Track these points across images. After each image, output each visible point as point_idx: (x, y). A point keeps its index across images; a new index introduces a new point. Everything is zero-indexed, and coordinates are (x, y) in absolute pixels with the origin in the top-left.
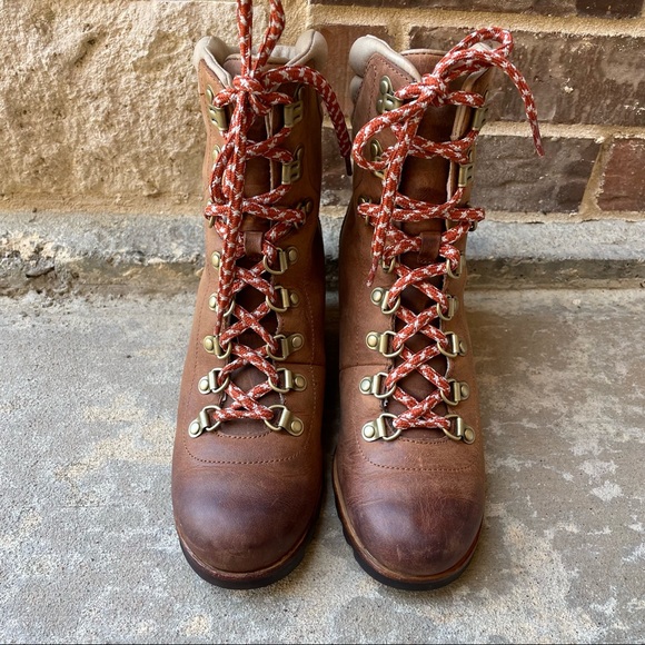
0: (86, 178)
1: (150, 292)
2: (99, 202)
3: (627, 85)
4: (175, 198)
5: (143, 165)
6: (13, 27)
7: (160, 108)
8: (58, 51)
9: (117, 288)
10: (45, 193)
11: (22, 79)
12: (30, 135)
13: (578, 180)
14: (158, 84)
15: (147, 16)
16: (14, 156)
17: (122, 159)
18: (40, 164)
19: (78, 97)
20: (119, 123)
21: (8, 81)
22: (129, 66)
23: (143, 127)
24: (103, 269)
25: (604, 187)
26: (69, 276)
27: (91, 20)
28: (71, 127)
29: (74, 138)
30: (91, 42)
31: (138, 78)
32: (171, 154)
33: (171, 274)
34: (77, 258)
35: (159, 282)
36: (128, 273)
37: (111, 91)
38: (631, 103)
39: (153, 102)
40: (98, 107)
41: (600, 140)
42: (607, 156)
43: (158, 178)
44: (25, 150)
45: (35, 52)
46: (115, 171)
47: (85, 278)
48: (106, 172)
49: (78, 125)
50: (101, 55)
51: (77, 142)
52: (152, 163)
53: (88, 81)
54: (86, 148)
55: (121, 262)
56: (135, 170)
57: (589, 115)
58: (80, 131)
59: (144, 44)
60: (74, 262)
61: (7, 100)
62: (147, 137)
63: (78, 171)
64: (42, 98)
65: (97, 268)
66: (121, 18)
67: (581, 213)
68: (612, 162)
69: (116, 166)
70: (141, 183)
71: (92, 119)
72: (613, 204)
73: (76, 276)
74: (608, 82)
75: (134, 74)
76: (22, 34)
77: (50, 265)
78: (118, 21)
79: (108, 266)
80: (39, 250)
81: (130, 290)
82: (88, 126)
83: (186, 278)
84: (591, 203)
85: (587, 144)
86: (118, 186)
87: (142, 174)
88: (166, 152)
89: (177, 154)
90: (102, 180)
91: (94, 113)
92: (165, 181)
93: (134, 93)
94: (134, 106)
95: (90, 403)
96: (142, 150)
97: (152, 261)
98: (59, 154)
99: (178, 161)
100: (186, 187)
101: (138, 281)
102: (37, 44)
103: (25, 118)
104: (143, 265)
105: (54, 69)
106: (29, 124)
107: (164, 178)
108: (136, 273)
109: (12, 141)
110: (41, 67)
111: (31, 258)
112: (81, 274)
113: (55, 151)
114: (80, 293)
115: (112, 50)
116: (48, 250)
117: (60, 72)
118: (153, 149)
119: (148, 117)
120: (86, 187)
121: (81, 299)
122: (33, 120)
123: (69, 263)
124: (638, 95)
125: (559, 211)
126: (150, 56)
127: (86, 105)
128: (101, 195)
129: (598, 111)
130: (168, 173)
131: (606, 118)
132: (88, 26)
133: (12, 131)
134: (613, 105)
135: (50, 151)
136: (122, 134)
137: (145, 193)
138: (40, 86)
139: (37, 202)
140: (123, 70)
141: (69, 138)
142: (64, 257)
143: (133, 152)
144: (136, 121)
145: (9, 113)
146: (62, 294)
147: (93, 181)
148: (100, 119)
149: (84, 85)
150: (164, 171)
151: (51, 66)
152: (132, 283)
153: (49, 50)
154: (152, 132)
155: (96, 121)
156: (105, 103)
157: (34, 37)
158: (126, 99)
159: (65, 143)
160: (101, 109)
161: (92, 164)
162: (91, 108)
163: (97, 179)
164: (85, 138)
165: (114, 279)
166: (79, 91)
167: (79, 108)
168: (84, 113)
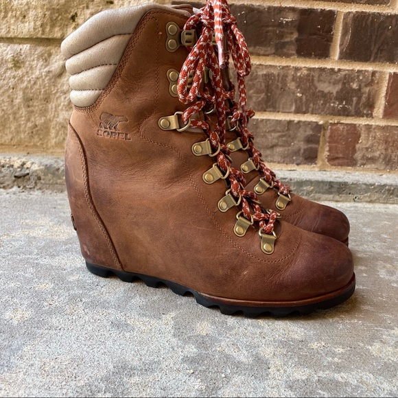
0: (56, 137)
3: (330, 93)
6: (32, 58)
8: (51, 70)
9: (60, 187)
10: (35, 146)
11: (32, 82)
12: (32, 112)
13: (313, 146)
16: (23, 123)
18: (35, 128)
19: (57, 92)
21: (26, 83)
24: (53, 174)
25: (329, 151)
26: (36, 178)
28: (52, 108)
29: (53, 115)
34: (41, 167)
38: (334, 103)
40: (65, 98)
41: (321, 123)
42: (328, 133)
44: (28, 120)
45: (40, 69)
47: (44, 180)
49: (56, 107)
51: (54, 116)
53: (63, 85)
54: (58, 120)
57: (313, 109)
58: (56, 111)
60: (39, 170)
61: (24, 93)
63: (53, 133)
64: (40, 92)
65: (51, 173)
67: (319, 165)
68: (330, 137)
71: (62, 104)
72: (336, 162)
73: (39, 179)
74: (320, 91)
76: (35, 62)
77: (27, 171)
79: (56, 173)
80: (23, 164)
82: (60, 108)
84: (323, 160)
85: (314, 125)
90: (64, 139)
91: (63, 101)
95: (26, 219)
98: (45, 123)
102: (42, 66)
103: (31, 103)
105: (48, 78)
106: (32, 106)
109: (23, 115)
110: (42, 77)
111: (19, 167)
112: (42, 177)
113: (43, 121)
114: (40, 189)
116: (28, 165)
117: (50, 79)
120: (55, 142)
121: (39, 191)
122: (35, 104)
123: (37, 170)
124: (337, 99)
125: (305, 164)
127: (60, 97)
128: (62, 147)
129: (317, 107)
131: (322, 111)
133: (23, 109)
134: (325, 104)
135: (40, 121)
138: (40, 86)
139: (30, 150)
141: (50, 115)
142: (35, 167)
145: (24, 99)
146: (30, 188)
147: (59, 139)
148: (66, 104)
149: (61, 87)
151: (46, 76)
153: (47, 69)
155: (64, 105)
157: (41, 63)
159: (48, 117)
161: (60, 130)
162: (62, 98)
163: (61, 138)
164: (58, 114)
165: (59, 181)
166: (58, 89)
167: (57, 98)
168: (59, 101)
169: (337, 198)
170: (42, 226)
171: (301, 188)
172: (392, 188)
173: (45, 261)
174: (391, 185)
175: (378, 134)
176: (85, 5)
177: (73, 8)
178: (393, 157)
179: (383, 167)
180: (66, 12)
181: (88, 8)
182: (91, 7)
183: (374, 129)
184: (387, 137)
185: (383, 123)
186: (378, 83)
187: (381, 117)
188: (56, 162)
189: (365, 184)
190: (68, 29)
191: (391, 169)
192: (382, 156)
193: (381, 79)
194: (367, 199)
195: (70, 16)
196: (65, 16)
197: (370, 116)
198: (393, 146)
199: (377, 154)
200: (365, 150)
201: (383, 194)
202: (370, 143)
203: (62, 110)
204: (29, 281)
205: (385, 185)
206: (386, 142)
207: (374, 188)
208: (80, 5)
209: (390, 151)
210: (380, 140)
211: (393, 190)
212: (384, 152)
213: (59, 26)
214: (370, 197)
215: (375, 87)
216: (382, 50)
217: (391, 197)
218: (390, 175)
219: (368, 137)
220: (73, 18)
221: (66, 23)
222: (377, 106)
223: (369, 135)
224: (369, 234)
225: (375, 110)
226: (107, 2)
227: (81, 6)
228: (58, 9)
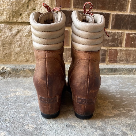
0: (14, 57)
1: (25, 77)
2: (16, 62)
3: (109, 40)
4: (31, 62)
5: (25, 54)
6: (5, 29)
7: (29, 43)
8: (12, 33)
9: (18, 76)
10: (6, 61)
11: (5, 38)
12: (5, 48)
13: (104, 57)
14: (29, 39)
15: (28, 28)
16: (1, 53)
17: (21, 53)
18: (6, 54)
19: (15, 41)
20: (22, 46)
21: (3, 38)
22: (24, 36)
23: (26, 47)
24: (16, 71)
25: (109, 58)
26: (9, 73)
27: (19, 28)
28: (13, 47)
29: (13, 49)
30: (18, 32)
31: (26, 38)
32: (31, 52)
33: (29, 72)
34: (11, 69)
35: (27, 74)
36: (21, 72)
37: (21, 40)
38: (110, 43)
39: (28, 42)
40: (18, 43)
41: (106, 49)
42: (108, 52)
43: (28, 57)
44: (3, 52)
45: (8, 33)
46: (20, 56)
47: (12, 73)
48: (18, 56)
49: (14, 47)
50: (20, 34)
51: (13, 50)
52: (27, 54)
53: (17, 38)
54: (15, 51)
55: (20, 70)
56: (24, 55)
57: (103, 45)
58: (14, 48)
59: (28, 32)
60: (10, 70)
61: (2, 42)
62: (26, 49)
63: (13, 56)
64: (8, 41)
66: (24, 28)
67: (106, 63)
68: (109, 54)
69: (20, 55)
70: (24, 58)
71: (17, 45)
72: (111, 62)
73: (10, 73)
74: (106, 39)
75: (25, 37)
76: (6, 30)
77: (5, 71)
78: (23, 28)
79: (17, 71)
80: (3, 68)
81: (21, 76)
82: (16, 47)
83: (32, 73)
84: (107, 61)
85: (104, 50)
86: (20, 59)
87: (25, 56)
88: (30, 52)
89: (32, 52)
90: (17, 58)
91: (17, 44)
92: (29, 58)
93: (25, 41)
94: (25, 43)
95: (11, 89)
96: (25, 51)
97: (26, 69)
98: (10, 52)
99: (32, 54)
100: (33, 59)
102: (9, 32)
103: (5, 45)
104: (24, 70)
105: (11, 36)
106: (5, 46)
107: (29, 57)
108: (22, 72)
109: (1, 50)
110: (9, 36)
111: (2, 69)
112: (11, 73)
113: (9, 52)
114: (10, 77)
115: (22, 33)
116: (5, 68)
117: (12, 37)
118: (27, 51)
119: (27, 45)
120: (14, 59)
121: (10, 78)
122: (6, 46)
123: (9, 70)
124: (111, 41)
125: (102, 63)
126: (28, 34)
127: (16, 43)
128: (17, 61)
129: (105, 44)
130: (30, 56)
131: (106, 45)
132: (18, 29)
133: (2, 48)
134: (107, 43)
135: (8, 52)
136: (22, 48)
137: (25, 60)
138: (8, 39)
139: (4, 63)
140: (23, 37)
141: (12, 49)
142: (8, 69)
143: (24, 52)
144: (25, 46)
145: (2, 44)
146: (7, 77)
147: (15, 58)
148: (18, 45)
149: (16, 39)
150: (29, 56)
151: (11, 35)
152: (21, 74)
153: (11, 33)
154: (27, 48)
155: (17, 46)
156: (19, 42)
157: (9, 31)
158: (23, 42)
159: (11, 50)
160: (19, 43)
161: (16, 55)
162: (17, 43)
163: (16, 58)
164: (15, 49)
165: (18, 74)
166: (15, 40)
167: (15, 43)
168: (15, 44)
169: (114, 73)
170: (19, 91)
171: (103, 71)
172: (131, 69)
173: (28, 104)
174: (130, 69)
175: (124, 52)
176: (25, 10)
177: (21, 11)
178: (128, 59)
179: (125, 63)
180: (18, 12)
181: (26, 11)
182: (27, 11)
183: (123, 51)
184: (126, 53)
185: (125, 49)
186: (123, 36)
187: (124, 47)
188: (16, 66)
189: (122, 69)
190: (19, 19)
191: (128, 63)
192: (125, 59)
193: (124, 35)
194: (123, 73)
195: (19, 14)
196: (18, 14)
197: (121, 46)
198: (128, 56)
199: (124, 58)
200: (120, 57)
201: (128, 71)
202: (121, 55)
203: (17, 47)
204: (27, 113)
205: (128, 69)
206: (126, 55)
207: (125, 70)
208: (23, 10)
209: (127, 57)
210: (124, 54)
211: (131, 70)
212: (125, 58)
213: (16, 18)
214: (124, 72)
215: (122, 37)
216: (124, 26)
217: (130, 72)
218: (128, 65)
219: (121, 53)
220: (21, 15)
221: (18, 16)
222: (123, 43)
223: (121, 52)
225: (123, 45)
226: (33, 9)
227: (24, 11)
228: (15, 12)
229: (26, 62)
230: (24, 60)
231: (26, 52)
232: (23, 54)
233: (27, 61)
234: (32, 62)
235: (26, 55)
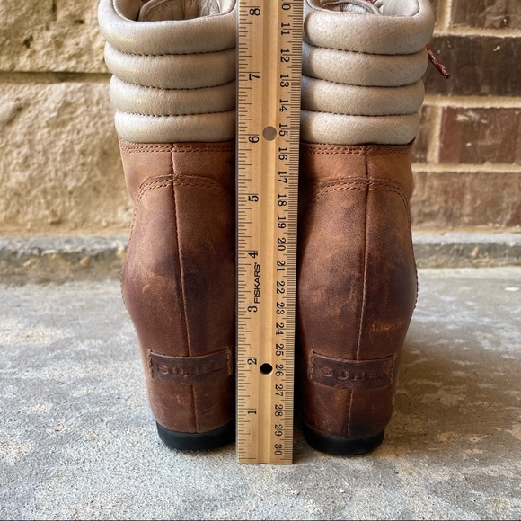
0: (6, 209)
1: (44, 281)
2: (14, 229)
4: (72, 225)
5: (49, 197)
7: (64, 153)
9: (18, 278)
14: (63, 136)
15: (58, 91)
17: (34, 193)
19: (6, 146)
20: (34, 164)
22: (43, 124)
23: (51, 167)
24: (9, 260)
27: (21, 96)
30: (19, 110)
31: (49, 132)
32: (70, 188)
33: (61, 262)
35: (52, 271)
36: (28, 263)
37: (30, 141)
39: (58, 149)
40: (19, 153)
43: (60, 208)
46: (28, 204)
48: (22, 205)
49: (5, 167)
50: (25, 118)
52: (55, 196)
53: (14, 135)
54: (9, 184)
55: (23, 254)
56: (43, 201)
58: (5, 172)
59: (55, 108)
62: (53, 175)
63: (2, 204)
65: (4, 259)
66: (41, 94)
69: (29, 198)
70: (47, 212)
71: (15, 162)
75: (46, 130)
78: (39, 96)
79: (13, 258)
81: (29, 279)
82: (12, 167)
83: (73, 267)
86: (29, 216)
87: (48, 205)
88: (66, 187)
89: (75, 188)
90: (18, 212)
91: (16, 157)
92: (65, 211)
93: (45, 143)
94: (45, 152)
96: (49, 185)
97: (47, 252)
99: (74, 194)
100: (80, 215)
101: (35, 271)
104: (40, 256)
107: (64, 208)
108: (34, 263)
115: (33, 114)
118: (57, 184)
119: (54, 160)
120: (5, 217)
126: (58, 116)
127: (11, 152)
128: (16, 224)
130: (67, 204)
132: (18, 99)
136: (35, 173)
137: (49, 220)
140: (39, 127)
143: (42, 186)
144: (46, 163)
147: (11, 212)
148: (20, 161)
149: (12, 137)
150: (64, 202)
152: (31, 273)
154: (57, 171)
155: (17, 163)
156: (25, 150)
158: (40, 147)
160: (22, 154)
161: (12, 199)
162: (15, 154)
163: (14, 210)
164: (9, 177)
165: (17, 270)
166: (7, 142)
167: (7, 154)
168: (10, 158)
170: (8, 330)
172: (461, 248)
174: (460, 244)
175: (436, 183)
176: (44, 25)
177: (26, 29)
178: (455, 211)
179: (443, 224)
180: (17, 34)
181: (48, 29)
182: (52, 27)
183: (431, 176)
184: (446, 186)
185: (440, 169)
186: (430, 120)
187: (437, 161)
188: (10, 243)
189: (429, 245)
190: (21, 58)
191: (454, 226)
192: (442, 211)
193: (433, 116)
194: (433, 263)
195: (22, 40)
196: (15, 40)
197: (423, 161)
198: (453, 197)
199: (436, 208)
200: (421, 205)
201: (452, 255)
202: (426, 195)
203: (14, 170)
204: (13, 403)
205: (452, 245)
206: (445, 192)
207: (440, 250)
208: (36, 25)
209: (450, 203)
210: (437, 190)
211: (463, 250)
212: (443, 204)
213: (7, 54)
214: (436, 260)
215: (427, 125)
216: (432, 80)
217: (461, 258)
218: (453, 234)
219: (424, 187)
220: (27, 43)
221: (17, 50)
222: (430, 148)
223: (424, 184)
224: (451, 302)
225: (429, 154)
226: (76, 22)
227: (39, 27)
228: (5, 31)
229: (54, 227)
230: (45, 217)
231: (54, 188)
232: (39, 193)
233: (58, 223)
234: (76, 227)
235: (52, 200)
